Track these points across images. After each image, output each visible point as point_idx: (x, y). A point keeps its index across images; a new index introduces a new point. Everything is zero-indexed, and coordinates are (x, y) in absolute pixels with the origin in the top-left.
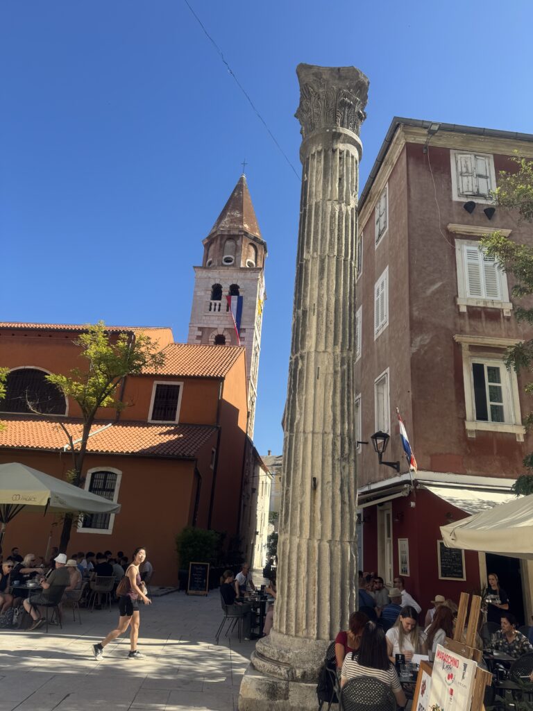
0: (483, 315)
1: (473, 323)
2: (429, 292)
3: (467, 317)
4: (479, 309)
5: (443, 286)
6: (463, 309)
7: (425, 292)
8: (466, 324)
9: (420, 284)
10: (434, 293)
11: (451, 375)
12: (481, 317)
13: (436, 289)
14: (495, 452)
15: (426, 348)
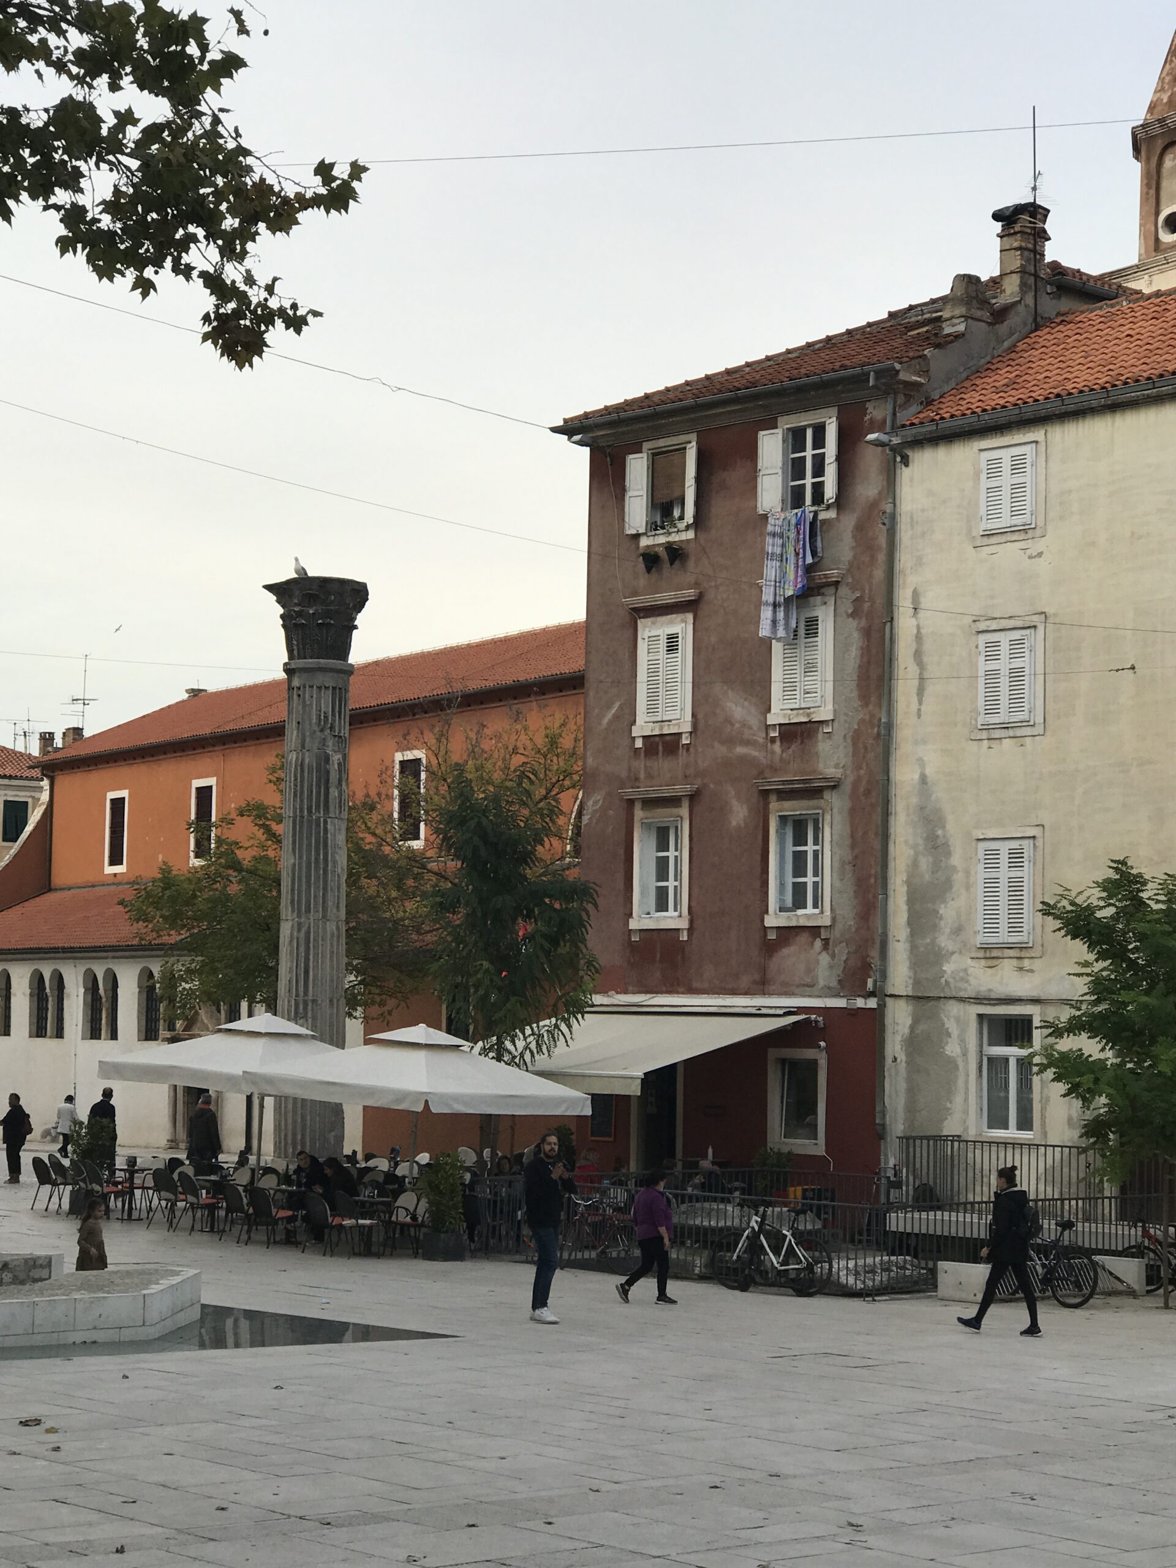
0: (660, 748)
1: (649, 764)
2: (605, 721)
3: (642, 755)
4: (657, 739)
5: (621, 707)
6: (639, 744)
7: (600, 724)
8: (640, 765)
9: (596, 711)
10: (610, 723)
11: (621, 852)
12: (657, 754)
13: (614, 714)
14: (658, 959)
15: (598, 815)
